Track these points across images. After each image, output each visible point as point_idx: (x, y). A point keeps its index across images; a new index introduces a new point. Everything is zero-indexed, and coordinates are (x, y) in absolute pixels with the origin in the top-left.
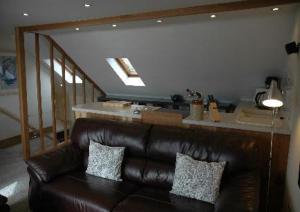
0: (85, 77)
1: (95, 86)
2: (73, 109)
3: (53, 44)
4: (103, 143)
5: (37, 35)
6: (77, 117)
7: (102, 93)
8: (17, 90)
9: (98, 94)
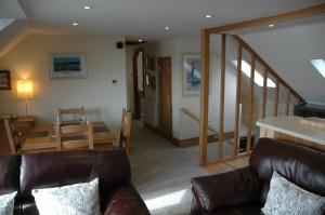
0: (279, 80)
1: (292, 91)
2: (258, 124)
3: (242, 44)
4: (291, 179)
5: (224, 36)
6: (262, 135)
7: (301, 100)
8: (199, 92)
9: (294, 102)
